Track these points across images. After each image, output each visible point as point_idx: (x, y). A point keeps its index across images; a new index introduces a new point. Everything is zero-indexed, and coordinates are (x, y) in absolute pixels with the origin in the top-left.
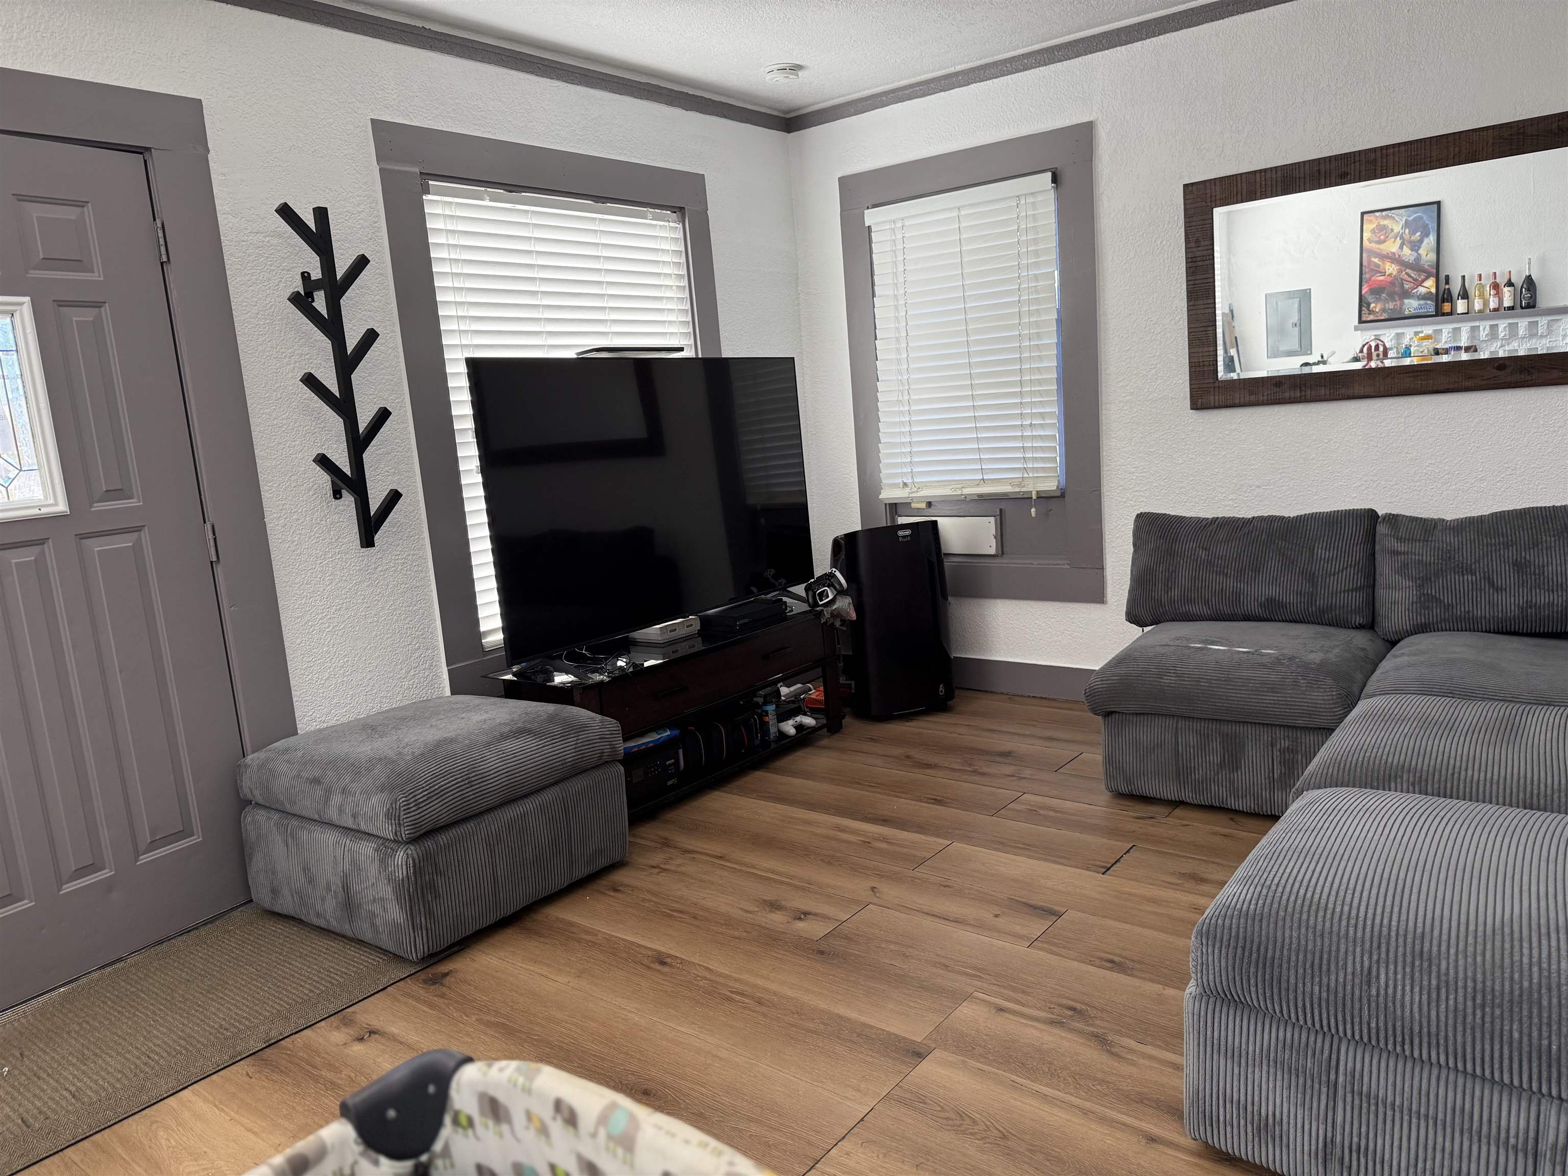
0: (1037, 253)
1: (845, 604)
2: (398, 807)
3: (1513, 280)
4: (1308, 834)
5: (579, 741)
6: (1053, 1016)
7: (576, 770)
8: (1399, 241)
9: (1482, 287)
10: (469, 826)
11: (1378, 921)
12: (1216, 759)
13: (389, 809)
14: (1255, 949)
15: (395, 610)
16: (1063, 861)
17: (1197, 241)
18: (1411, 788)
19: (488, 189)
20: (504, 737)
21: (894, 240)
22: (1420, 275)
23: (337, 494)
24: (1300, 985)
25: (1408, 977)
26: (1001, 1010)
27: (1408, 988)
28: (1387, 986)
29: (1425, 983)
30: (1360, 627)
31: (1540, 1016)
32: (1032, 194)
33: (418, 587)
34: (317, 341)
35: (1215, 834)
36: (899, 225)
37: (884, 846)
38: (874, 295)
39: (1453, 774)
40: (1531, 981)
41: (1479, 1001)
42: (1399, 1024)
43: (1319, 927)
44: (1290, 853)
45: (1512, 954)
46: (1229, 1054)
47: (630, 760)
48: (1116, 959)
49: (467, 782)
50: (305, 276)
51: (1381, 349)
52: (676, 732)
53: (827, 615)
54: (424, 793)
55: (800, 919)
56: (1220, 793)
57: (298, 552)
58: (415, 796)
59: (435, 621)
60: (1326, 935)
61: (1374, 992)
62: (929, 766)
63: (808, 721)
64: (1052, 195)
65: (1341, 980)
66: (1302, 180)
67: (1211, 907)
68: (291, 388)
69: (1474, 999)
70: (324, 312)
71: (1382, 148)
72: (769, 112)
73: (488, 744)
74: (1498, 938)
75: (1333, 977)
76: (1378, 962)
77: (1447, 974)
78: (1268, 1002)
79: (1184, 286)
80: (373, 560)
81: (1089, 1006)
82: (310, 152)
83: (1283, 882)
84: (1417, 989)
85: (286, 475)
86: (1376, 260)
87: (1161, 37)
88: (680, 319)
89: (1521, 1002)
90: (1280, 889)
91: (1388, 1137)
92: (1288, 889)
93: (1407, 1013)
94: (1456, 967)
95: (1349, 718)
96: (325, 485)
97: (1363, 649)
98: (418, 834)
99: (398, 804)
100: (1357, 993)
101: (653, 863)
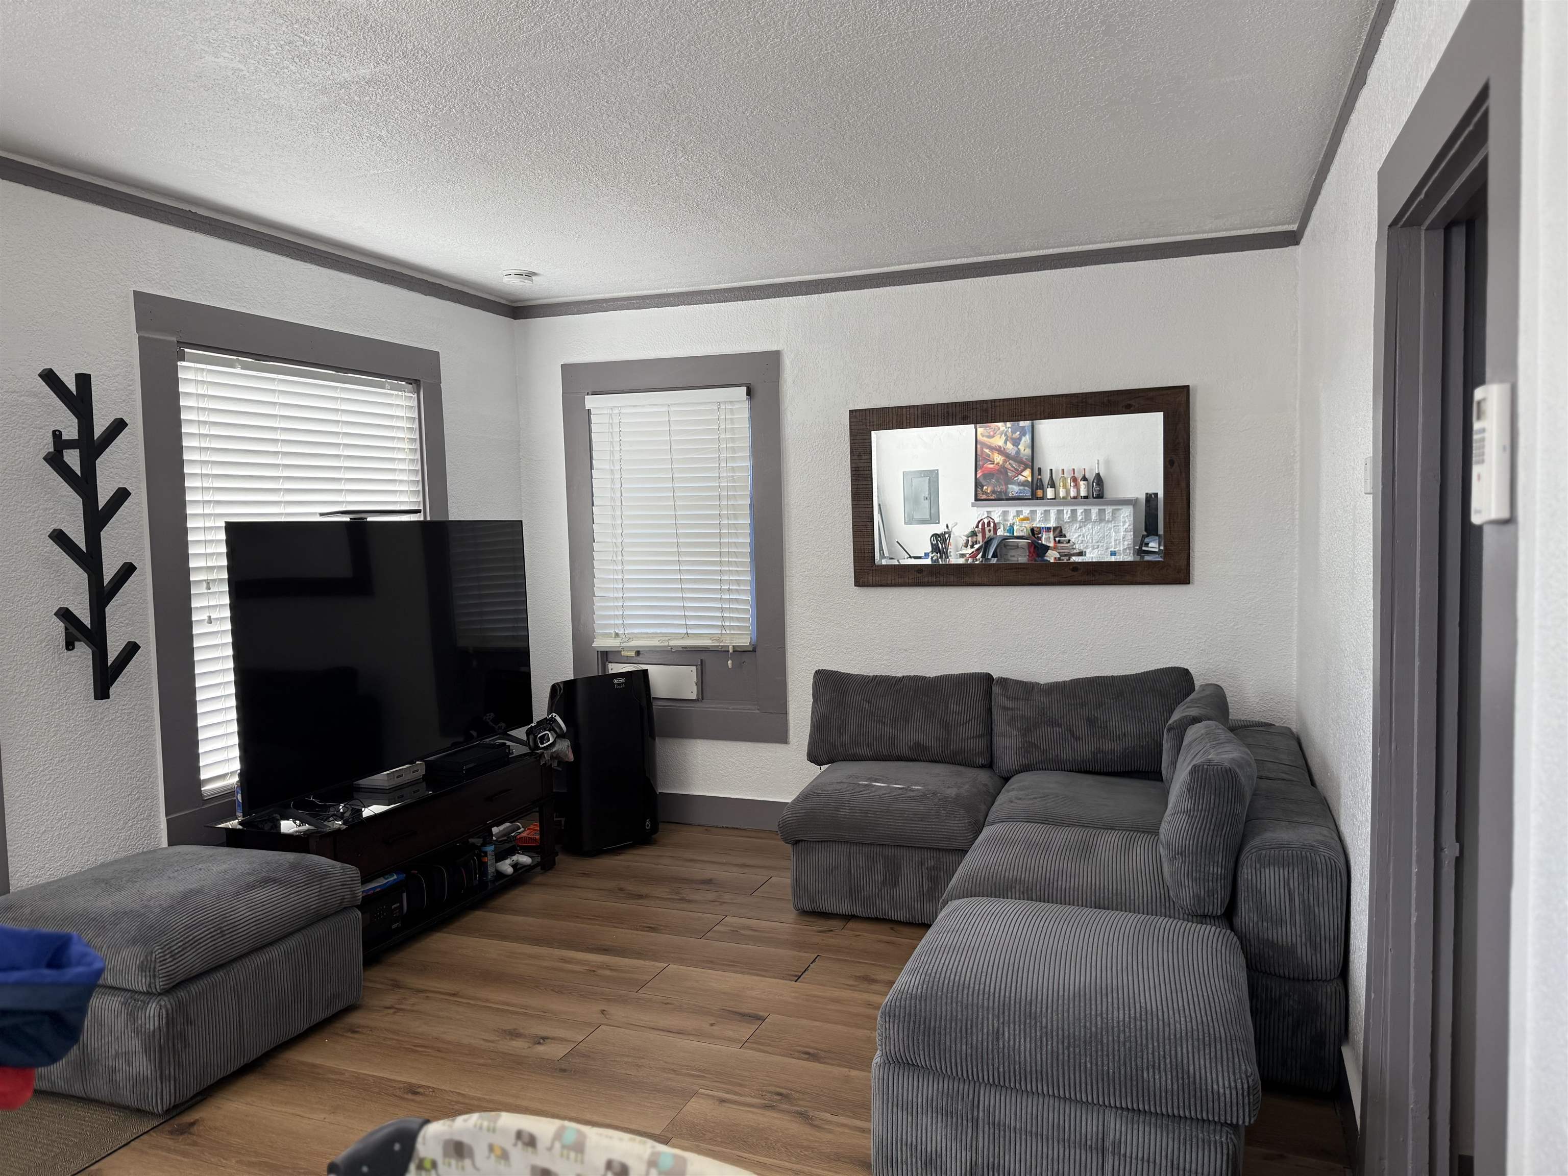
0: (733, 449)
1: (564, 746)
2: (153, 959)
3: (1087, 476)
4: (954, 933)
5: (322, 888)
6: (764, 1102)
7: (319, 917)
8: (1004, 438)
9: (1065, 479)
10: (219, 975)
11: (1002, 994)
12: (880, 878)
13: (142, 962)
14: (922, 1022)
15: (117, 760)
16: (764, 973)
17: (859, 455)
18: (1022, 896)
19: (240, 358)
20: (250, 887)
21: (611, 424)
22: (1019, 466)
23: (70, 646)
24: (953, 1046)
25: (1022, 1032)
26: (723, 1101)
27: (1022, 1040)
28: (1009, 1040)
29: (1033, 1035)
30: (982, 767)
31: (1102, 1050)
32: (731, 402)
33: (142, 737)
34: (63, 496)
35: (880, 941)
36: (616, 411)
37: (608, 973)
38: (592, 468)
39: (1049, 884)
40: (1096, 1027)
41: (1066, 1044)
42: (1017, 1067)
43: (965, 1002)
44: (943, 949)
45: (1085, 1010)
46: (905, 1107)
47: (368, 903)
48: (811, 1051)
49: (219, 931)
50: (57, 435)
51: (992, 525)
52: (403, 876)
53: (547, 757)
54: (179, 944)
55: (539, 1043)
56: (883, 907)
57: (26, 703)
58: (170, 947)
59: (157, 770)
60: (970, 1007)
61: (1001, 1046)
62: (640, 897)
63: (525, 859)
64: (746, 405)
65: (980, 1039)
66: (936, 418)
67: (890, 993)
68: (32, 541)
69: (1063, 1042)
70: (77, 469)
71: (991, 400)
72: (497, 300)
73: (237, 894)
74: (1077, 999)
75: (975, 1038)
76: (1003, 1023)
77: (1046, 1027)
78: (932, 1061)
79: (850, 489)
80: (100, 711)
81: (793, 1091)
82: (72, 318)
83: (939, 970)
84: (1028, 1040)
85: (20, 627)
86: (987, 451)
87: (833, 294)
88: (411, 478)
89: (1091, 1042)
90: (938, 976)
91: (1012, 1154)
92: (943, 975)
93: (1023, 1059)
94: (1052, 1022)
95: (977, 842)
96: (58, 636)
97: (985, 785)
98: (172, 984)
99: (154, 955)
100: (990, 1047)
101: (388, 1004)
